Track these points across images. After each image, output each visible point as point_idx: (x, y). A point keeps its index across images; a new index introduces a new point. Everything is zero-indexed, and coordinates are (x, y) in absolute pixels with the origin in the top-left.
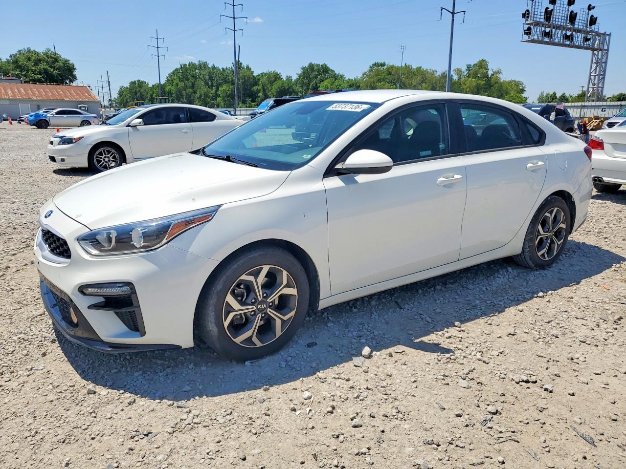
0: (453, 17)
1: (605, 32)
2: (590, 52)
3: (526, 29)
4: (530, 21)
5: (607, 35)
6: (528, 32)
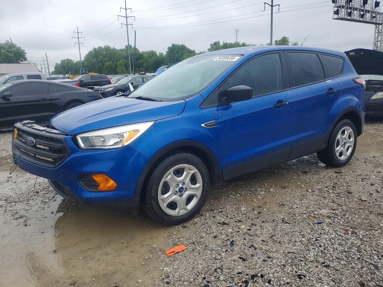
0: (272, 8)
2: (374, 26)
3: (336, 10)
4: (337, 5)
6: (337, 13)
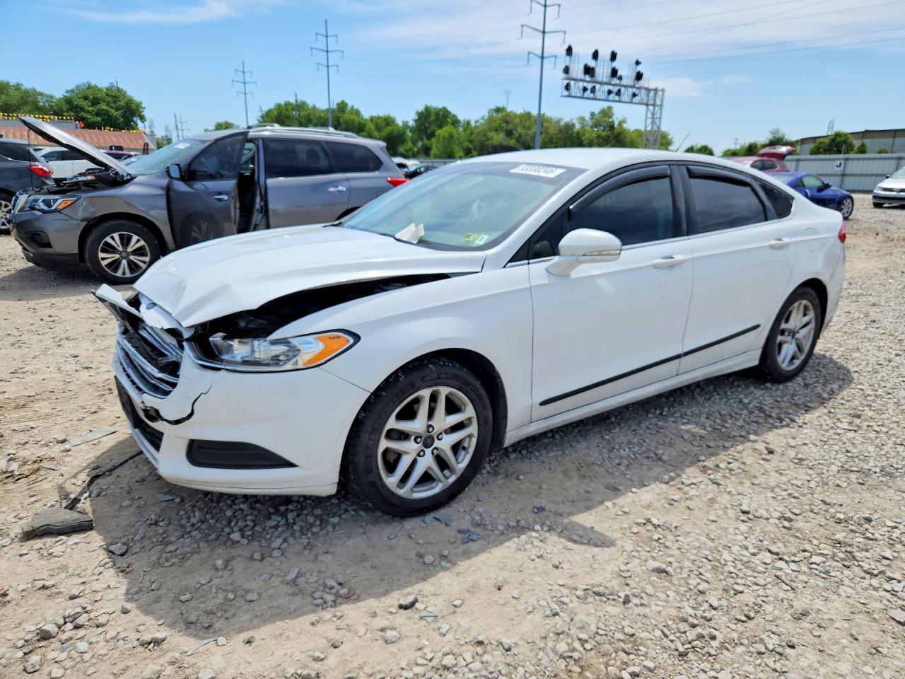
0: (542, 62)
1: (657, 88)
2: (644, 107)
3: (565, 84)
5: (659, 90)
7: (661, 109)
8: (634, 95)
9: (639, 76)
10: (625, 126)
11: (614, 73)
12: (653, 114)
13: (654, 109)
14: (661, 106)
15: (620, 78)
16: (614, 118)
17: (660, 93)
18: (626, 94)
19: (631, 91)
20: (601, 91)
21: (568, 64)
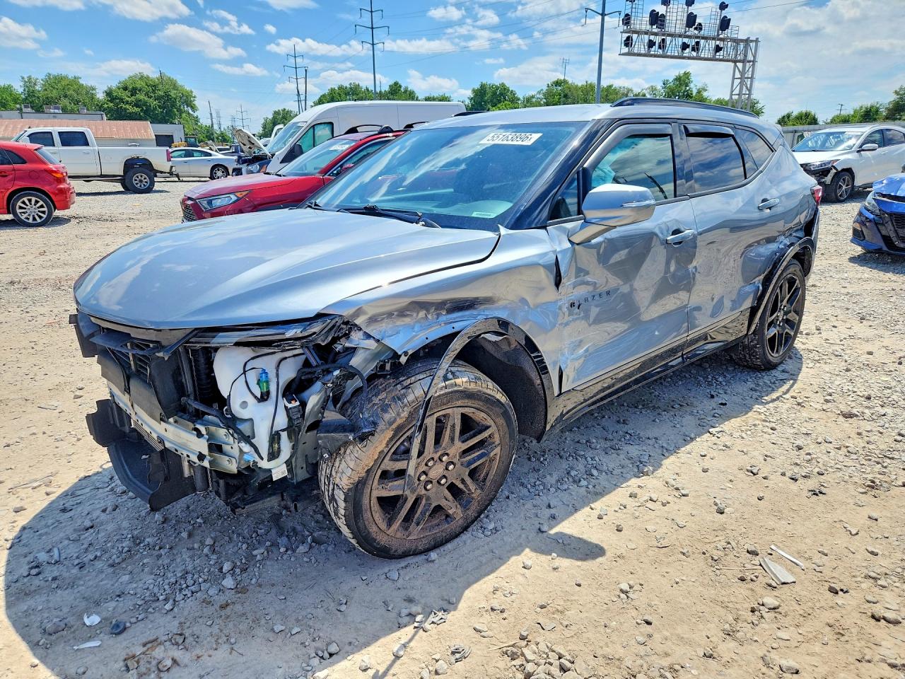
0: (603, 20)
1: (749, 38)
5: (752, 41)
6: (627, 43)
7: (753, 65)
8: (718, 49)
9: (725, 23)
10: (705, 94)
11: (691, 20)
12: (743, 73)
13: (744, 67)
14: (754, 62)
15: (700, 27)
16: (692, 85)
17: (753, 45)
18: (707, 48)
19: (713, 44)
20: (673, 45)
21: (628, 12)
